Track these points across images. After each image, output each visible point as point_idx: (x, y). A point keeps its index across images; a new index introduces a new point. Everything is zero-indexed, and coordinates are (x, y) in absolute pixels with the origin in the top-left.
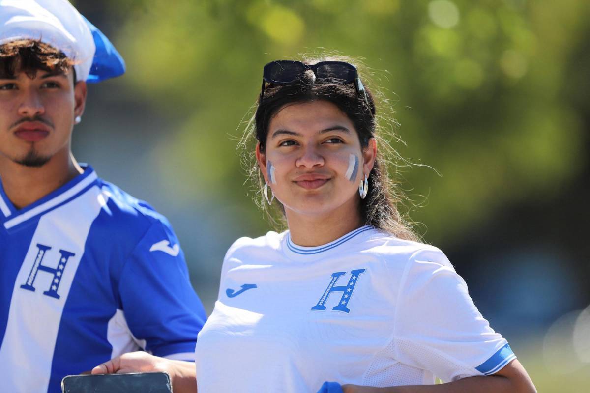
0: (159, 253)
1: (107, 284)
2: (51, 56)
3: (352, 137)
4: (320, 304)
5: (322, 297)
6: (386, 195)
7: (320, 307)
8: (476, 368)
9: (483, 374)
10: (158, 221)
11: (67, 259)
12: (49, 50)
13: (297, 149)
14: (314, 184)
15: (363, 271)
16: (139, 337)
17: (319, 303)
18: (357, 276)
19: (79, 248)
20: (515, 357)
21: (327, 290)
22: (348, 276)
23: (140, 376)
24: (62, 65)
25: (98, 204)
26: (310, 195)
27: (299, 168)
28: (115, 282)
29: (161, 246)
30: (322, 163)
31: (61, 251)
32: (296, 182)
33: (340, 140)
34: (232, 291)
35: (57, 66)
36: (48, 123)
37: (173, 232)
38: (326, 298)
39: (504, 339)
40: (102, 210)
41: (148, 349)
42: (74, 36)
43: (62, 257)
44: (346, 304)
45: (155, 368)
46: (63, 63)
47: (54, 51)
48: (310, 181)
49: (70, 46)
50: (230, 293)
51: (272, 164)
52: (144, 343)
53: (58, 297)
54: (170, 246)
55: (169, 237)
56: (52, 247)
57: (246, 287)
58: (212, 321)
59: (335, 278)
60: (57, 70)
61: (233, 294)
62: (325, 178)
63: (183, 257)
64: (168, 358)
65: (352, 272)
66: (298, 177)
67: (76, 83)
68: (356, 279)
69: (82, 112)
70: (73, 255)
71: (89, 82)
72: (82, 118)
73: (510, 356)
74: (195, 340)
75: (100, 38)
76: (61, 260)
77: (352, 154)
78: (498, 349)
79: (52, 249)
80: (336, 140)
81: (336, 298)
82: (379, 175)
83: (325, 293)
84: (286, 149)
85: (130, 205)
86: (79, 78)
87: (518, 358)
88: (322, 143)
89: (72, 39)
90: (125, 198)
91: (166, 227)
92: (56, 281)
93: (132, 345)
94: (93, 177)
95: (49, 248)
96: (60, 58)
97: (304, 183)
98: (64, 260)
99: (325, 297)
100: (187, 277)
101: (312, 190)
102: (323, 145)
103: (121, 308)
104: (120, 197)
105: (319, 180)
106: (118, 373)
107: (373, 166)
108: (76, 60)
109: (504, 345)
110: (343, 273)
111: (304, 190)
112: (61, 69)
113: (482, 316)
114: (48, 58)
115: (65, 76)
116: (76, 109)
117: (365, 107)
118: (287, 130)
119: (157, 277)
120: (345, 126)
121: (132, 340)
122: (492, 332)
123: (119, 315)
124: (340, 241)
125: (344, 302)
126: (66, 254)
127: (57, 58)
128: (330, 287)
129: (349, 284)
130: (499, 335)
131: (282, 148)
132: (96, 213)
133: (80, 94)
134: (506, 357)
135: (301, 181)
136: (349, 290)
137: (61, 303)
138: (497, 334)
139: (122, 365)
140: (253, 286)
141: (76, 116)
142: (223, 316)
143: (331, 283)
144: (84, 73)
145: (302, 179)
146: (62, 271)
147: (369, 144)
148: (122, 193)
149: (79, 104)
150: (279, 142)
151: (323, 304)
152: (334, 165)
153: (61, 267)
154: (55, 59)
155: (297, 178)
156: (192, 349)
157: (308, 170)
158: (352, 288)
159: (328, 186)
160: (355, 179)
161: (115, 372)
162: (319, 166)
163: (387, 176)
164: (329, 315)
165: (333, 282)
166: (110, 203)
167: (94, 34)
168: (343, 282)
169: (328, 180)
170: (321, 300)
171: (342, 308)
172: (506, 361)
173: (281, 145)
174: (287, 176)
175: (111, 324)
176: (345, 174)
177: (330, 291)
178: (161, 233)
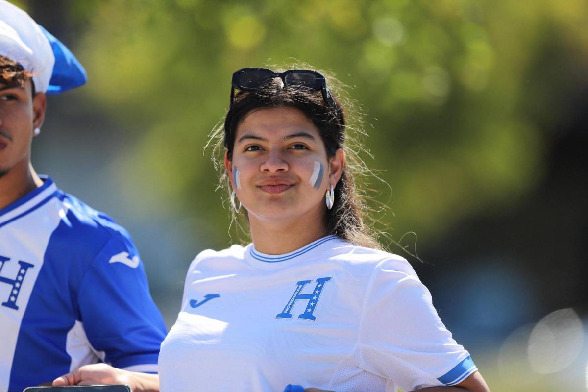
0: (118, 264)
1: (66, 296)
2: (8, 69)
3: (317, 144)
4: (286, 312)
5: (288, 305)
6: (352, 206)
7: (286, 315)
8: (438, 379)
9: (445, 385)
10: (118, 233)
11: (26, 270)
12: (6, 63)
13: (262, 154)
14: (277, 189)
15: (329, 279)
16: (98, 349)
17: (284, 310)
18: (323, 284)
19: (38, 259)
20: (477, 369)
21: (292, 298)
22: (314, 284)
23: (101, 388)
24: (18, 78)
25: (58, 215)
26: (273, 200)
27: (263, 173)
28: (74, 294)
29: (121, 258)
30: (286, 168)
31: (20, 262)
32: (260, 187)
33: (305, 147)
34: (196, 301)
35: (14, 79)
36: (5, 135)
37: (133, 245)
38: (291, 306)
39: (466, 351)
40: (62, 222)
41: (107, 361)
42: (32, 48)
43: (21, 268)
44: (312, 312)
45: (116, 380)
46: (20, 75)
47: (11, 64)
48: (274, 186)
49: (27, 58)
50: (193, 304)
51: (238, 168)
52: (103, 355)
53: (16, 308)
54: (130, 257)
55: (129, 249)
56: (11, 258)
57: (209, 297)
58: (175, 331)
59: (301, 286)
60: (14, 83)
61: (196, 304)
62: (288, 184)
63: (143, 269)
64: (128, 370)
65: (318, 280)
66: (262, 181)
67: (34, 94)
68: (322, 287)
69: (41, 125)
70: (32, 266)
71: (49, 93)
72: (41, 130)
73: (472, 368)
74: (157, 352)
75: (59, 48)
76: (20, 271)
77: (317, 160)
78: (461, 361)
79: (11, 260)
80: (300, 146)
81: (301, 306)
82: (346, 187)
83: (290, 301)
84: (252, 154)
85: (89, 217)
86: (38, 89)
87: (478, 371)
88: (288, 149)
89: (29, 50)
90: (85, 211)
91: (125, 238)
92: (15, 292)
93: (91, 357)
94: (52, 189)
95: (8, 259)
96: (17, 71)
97: (268, 187)
98: (23, 271)
99: (290, 304)
100: (146, 290)
101: (275, 194)
102: (288, 150)
103: (80, 320)
104: (80, 208)
105: (283, 185)
106: (79, 385)
107: (340, 177)
108: (34, 72)
109: (466, 357)
110: (309, 282)
111: (268, 195)
112: (18, 82)
113: (445, 328)
114: (5, 71)
115: (23, 89)
116: (34, 121)
117: (331, 116)
118: (253, 135)
119: (117, 289)
120: (310, 133)
121: (91, 352)
122: (454, 343)
123: (78, 327)
124: (306, 249)
125: (309, 310)
126: (25, 266)
127: (13, 70)
128: (295, 295)
129: (314, 292)
130: (461, 347)
131: (248, 153)
132: (56, 225)
133: (39, 106)
134: (469, 368)
135: (265, 186)
136: (315, 298)
137: (19, 314)
138: (459, 345)
139: (83, 377)
140: (217, 296)
141: (35, 128)
142: (188, 325)
143: (296, 291)
144: (43, 84)
145: (266, 184)
146: (21, 283)
147: (336, 154)
148: (81, 205)
149: (38, 115)
150: (245, 147)
151: (288, 312)
152: (299, 171)
153: (20, 278)
154: (11, 72)
155: (261, 183)
156: (155, 361)
157: (272, 174)
158: (318, 295)
159: (292, 191)
160: (319, 187)
161: (75, 384)
162: (284, 171)
163: (354, 188)
164: (295, 323)
165: (298, 290)
166: (70, 215)
167: (53, 45)
168: (308, 290)
169: (292, 185)
170: (286, 307)
171: (308, 315)
172: (468, 373)
173: (246, 150)
174: (251, 180)
175: (70, 335)
176: (309, 179)
177: (295, 299)
178: (121, 244)
